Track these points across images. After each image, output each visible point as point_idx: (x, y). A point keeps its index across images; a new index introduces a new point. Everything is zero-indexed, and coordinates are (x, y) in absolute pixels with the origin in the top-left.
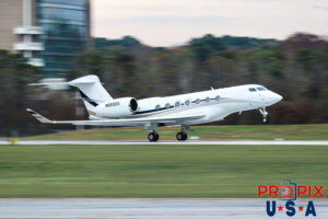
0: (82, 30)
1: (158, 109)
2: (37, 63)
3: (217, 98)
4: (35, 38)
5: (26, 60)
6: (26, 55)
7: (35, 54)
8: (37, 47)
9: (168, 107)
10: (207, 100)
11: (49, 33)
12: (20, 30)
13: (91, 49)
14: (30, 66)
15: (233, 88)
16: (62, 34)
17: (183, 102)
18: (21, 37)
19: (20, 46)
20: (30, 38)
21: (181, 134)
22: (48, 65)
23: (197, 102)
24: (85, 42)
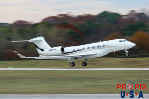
3: (104, 45)
10: (99, 46)
21: (85, 63)
23: (93, 47)
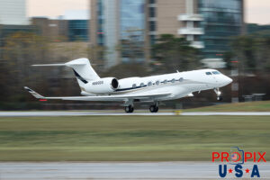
0: (236, 17)
1: (135, 87)
2: (198, 45)
4: (196, 24)
5: (189, 43)
6: (189, 39)
7: (197, 37)
8: (198, 31)
9: (142, 86)
11: (209, 20)
12: (184, 18)
13: (244, 33)
14: (192, 48)
15: (194, 72)
16: (220, 21)
17: (154, 82)
18: (185, 23)
19: (184, 31)
20: (192, 24)
22: (207, 47)
24: (238, 27)
